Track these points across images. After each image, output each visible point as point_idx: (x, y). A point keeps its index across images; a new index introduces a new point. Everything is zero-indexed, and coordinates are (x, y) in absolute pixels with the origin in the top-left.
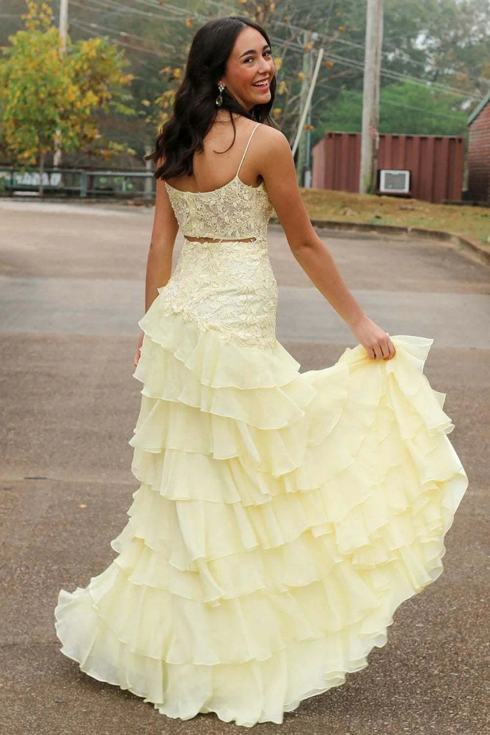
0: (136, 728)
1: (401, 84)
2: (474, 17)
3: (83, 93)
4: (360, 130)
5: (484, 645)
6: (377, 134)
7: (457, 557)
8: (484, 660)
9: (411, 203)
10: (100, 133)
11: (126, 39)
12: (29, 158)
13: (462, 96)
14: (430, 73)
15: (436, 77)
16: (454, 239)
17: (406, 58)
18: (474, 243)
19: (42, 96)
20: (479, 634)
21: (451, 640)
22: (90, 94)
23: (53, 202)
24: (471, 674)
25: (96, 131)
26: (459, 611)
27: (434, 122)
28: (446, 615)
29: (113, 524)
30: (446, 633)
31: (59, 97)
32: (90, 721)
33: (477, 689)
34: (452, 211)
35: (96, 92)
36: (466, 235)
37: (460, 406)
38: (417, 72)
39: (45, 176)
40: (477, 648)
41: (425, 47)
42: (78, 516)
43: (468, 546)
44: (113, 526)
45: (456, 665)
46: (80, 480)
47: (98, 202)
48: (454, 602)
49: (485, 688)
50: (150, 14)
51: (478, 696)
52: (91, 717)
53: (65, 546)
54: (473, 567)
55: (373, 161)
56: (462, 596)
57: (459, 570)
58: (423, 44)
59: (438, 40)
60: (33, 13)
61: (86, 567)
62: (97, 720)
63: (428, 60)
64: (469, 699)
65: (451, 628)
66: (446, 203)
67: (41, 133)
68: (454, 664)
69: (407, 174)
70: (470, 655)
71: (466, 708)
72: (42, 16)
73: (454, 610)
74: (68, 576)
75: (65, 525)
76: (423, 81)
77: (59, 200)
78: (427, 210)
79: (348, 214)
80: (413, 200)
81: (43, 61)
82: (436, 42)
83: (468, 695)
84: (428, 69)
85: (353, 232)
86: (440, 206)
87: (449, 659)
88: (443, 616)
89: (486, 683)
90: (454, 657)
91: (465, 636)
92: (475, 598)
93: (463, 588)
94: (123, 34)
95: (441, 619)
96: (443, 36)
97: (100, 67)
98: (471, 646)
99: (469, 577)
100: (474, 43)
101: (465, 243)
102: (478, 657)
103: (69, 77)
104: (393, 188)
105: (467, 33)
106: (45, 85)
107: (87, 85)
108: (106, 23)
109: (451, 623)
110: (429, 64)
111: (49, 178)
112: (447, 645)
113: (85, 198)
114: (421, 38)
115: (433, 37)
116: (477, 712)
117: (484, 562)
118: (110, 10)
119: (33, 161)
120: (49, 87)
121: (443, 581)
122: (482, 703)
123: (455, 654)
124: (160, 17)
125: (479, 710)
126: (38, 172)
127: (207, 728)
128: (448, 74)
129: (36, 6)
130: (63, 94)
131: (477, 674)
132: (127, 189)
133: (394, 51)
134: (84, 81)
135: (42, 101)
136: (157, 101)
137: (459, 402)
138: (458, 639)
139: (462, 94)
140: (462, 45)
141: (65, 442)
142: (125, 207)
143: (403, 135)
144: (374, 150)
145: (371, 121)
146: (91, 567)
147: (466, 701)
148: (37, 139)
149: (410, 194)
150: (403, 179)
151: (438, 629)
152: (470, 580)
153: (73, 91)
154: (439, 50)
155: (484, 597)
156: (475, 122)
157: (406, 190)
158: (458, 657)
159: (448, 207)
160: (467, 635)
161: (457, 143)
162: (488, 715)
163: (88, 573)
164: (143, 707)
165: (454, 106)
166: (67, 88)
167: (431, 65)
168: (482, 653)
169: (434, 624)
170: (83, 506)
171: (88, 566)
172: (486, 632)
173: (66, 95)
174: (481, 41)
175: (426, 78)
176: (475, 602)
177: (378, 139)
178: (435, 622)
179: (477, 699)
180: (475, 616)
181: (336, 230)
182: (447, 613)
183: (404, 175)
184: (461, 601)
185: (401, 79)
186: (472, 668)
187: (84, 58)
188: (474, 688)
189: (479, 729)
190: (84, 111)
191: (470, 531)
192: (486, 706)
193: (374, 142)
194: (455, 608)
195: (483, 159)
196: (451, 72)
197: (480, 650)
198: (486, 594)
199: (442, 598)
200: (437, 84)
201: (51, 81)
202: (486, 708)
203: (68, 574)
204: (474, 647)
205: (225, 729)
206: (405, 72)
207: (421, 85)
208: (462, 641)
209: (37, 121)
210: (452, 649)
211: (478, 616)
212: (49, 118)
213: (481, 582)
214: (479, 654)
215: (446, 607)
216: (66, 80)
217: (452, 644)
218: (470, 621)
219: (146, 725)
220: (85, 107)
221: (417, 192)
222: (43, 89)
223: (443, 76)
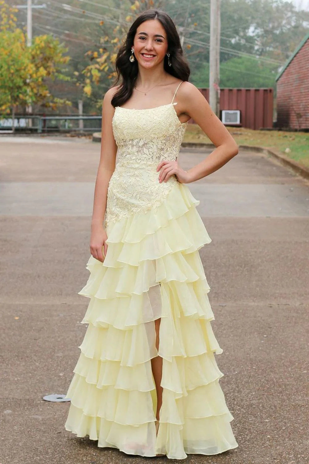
0: (33, 448)
1: (240, 58)
2: (284, 15)
3: (38, 68)
4: (208, 86)
5: (251, 394)
6: (219, 88)
7: (242, 342)
8: (250, 402)
9: (240, 130)
10: (50, 93)
11: (68, 35)
12: (6, 109)
13: (278, 64)
14: (258, 50)
15: (262, 53)
16: (265, 152)
17: (243, 42)
18: (276, 153)
19: (12, 71)
20: (249, 387)
21: (231, 392)
22: (42, 69)
23: (20, 136)
24: (241, 411)
25: (48, 92)
26: (239, 374)
27: (261, 81)
28: (231, 377)
29: (34, 328)
30: (229, 387)
31: (22, 72)
32: (5, 445)
33: (244, 420)
34: (265, 134)
35: (46, 68)
36: (272, 149)
37: (256, 252)
38: (250, 50)
39: (16, 121)
40: (247, 395)
41: (254, 34)
42: (13, 324)
43: (249, 336)
44: (34, 330)
45: (232, 406)
46: (17, 303)
47: (49, 136)
48: (236, 369)
49: (248, 420)
50: (83, 19)
51: (244, 424)
52: (6, 443)
53: (3, 342)
54: (251, 348)
55: (217, 105)
56: (242, 365)
57: (243, 350)
58: (253, 32)
59: (262, 30)
60: (5, 20)
61: (14, 354)
62: (10, 444)
63: (256, 42)
64: (238, 426)
65: (233, 385)
66: (262, 130)
67: (13, 94)
68: (231, 406)
69: (238, 112)
70: (242, 400)
71: (236, 432)
72: (11, 22)
73: (236, 373)
74: (3, 359)
75: (4, 329)
76: (253, 55)
77: (25, 135)
78: (250, 134)
79: (201, 138)
80: (243, 129)
81: (12, 50)
82: (261, 31)
83: (238, 424)
84: (256, 48)
85: (203, 149)
86: (258, 131)
87: (229, 403)
88: (228, 377)
89: (250, 416)
90: (232, 402)
91: (240, 389)
92: (250, 366)
93: (243, 360)
94: (67, 32)
95: (227, 379)
96: (265, 27)
97: (48, 53)
98: (244, 395)
99: (248, 354)
100: (284, 31)
101: (271, 153)
102: (247, 401)
103: (29, 59)
104: (230, 121)
105: (280, 26)
106: (14, 65)
107: (40, 64)
108: (56, 25)
109: (233, 382)
110: (257, 45)
111: (18, 122)
112: (229, 395)
113: (40, 133)
114: (252, 29)
115: (259, 28)
116: (242, 434)
117: (259, 344)
118: (58, 17)
119: (8, 111)
120: (16, 66)
121: (232, 357)
122: (246, 428)
123: (233, 399)
124: (88, 21)
125: (243, 433)
126: (11, 118)
127: (76, 447)
128: (269, 51)
129: (6, 16)
130: (25, 69)
131: (245, 411)
132: (69, 127)
133: (235, 37)
134: (38, 61)
135: (13, 74)
136: (83, 72)
137: (255, 250)
138: (236, 390)
139: (278, 63)
140: (277, 32)
141: (11, 280)
142: (65, 138)
143: (235, 89)
144: (217, 98)
145: (215, 80)
146: (17, 354)
147: (236, 427)
148: (9, 97)
149: (241, 124)
150: (236, 116)
151: (224, 385)
152: (248, 355)
153: (31, 68)
154: (262, 36)
155: (255, 365)
156: (280, 79)
157: (238, 122)
158: (234, 401)
159: (263, 132)
160: (242, 388)
161: (269, 92)
162: (248, 435)
163: (15, 357)
164: (39, 436)
165: (273, 70)
166: (27, 65)
167: (259, 45)
168: (249, 399)
169: (223, 382)
170: (17, 318)
171: (16, 353)
172: (254, 386)
173: (27, 70)
174: (289, 29)
175: (256, 54)
176: (250, 369)
177: (219, 91)
178: (223, 381)
179: (243, 426)
180: (249, 377)
181: (194, 148)
182: (231, 376)
183: (236, 113)
184: (241, 368)
185: (240, 55)
186: (242, 408)
187: (37, 47)
188: (242, 419)
189: (242, 443)
190: (37, 80)
191: (252, 326)
192: (248, 430)
193: (217, 93)
194: (236, 372)
195: (285, 102)
196: (271, 49)
197: (248, 397)
198: (257, 364)
199: (230, 367)
200: (262, 57)
201: (18, 62)
202: (248, 431)
203: (3, 358)
204: (245, 395)
205: (87, 447)
206: (242, 50)
207: (252, 58)
208: (238, 392)
209: (9, 87)
210: (232, 397)
211: (250, 377)
212: (17, 85)
213: (255, 357)
214: (248, 400)
215: (231, 372)
216: (26, 61)
217: (232, 394)
218: (245, 380)
219: (39, 446)
220: (39, 77)
221: (244, 123)
222: (13, 67)
223: (266, 52)
